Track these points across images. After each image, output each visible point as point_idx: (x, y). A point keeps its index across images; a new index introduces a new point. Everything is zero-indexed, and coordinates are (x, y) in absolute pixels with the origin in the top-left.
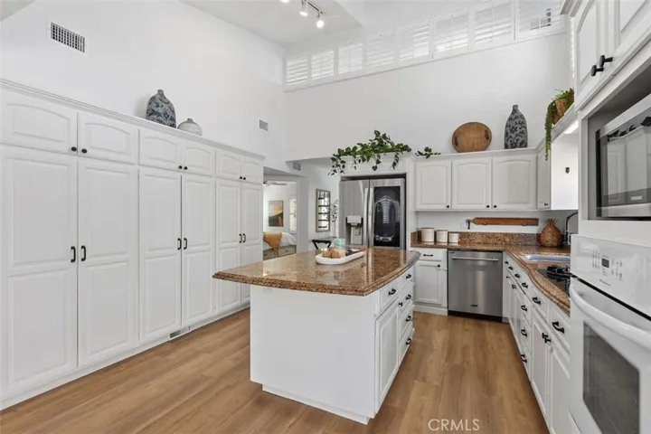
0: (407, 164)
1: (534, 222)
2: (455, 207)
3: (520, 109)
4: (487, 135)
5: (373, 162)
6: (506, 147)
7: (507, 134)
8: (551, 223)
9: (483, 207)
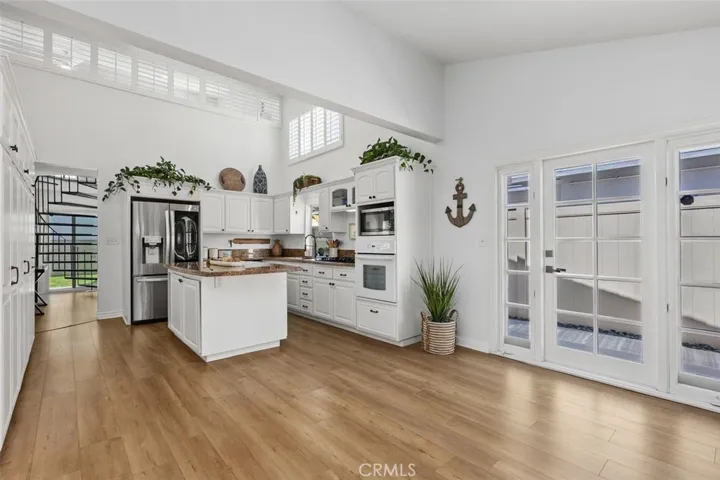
0: (200, 194)
1: (267, 241)
2: (228, 230)
3: (263, 168)
4: (243, 181)
5: (173, 188)
6: (255, 191)
7: (255, 183)
8: (277, 242)
9: (245, 231)
